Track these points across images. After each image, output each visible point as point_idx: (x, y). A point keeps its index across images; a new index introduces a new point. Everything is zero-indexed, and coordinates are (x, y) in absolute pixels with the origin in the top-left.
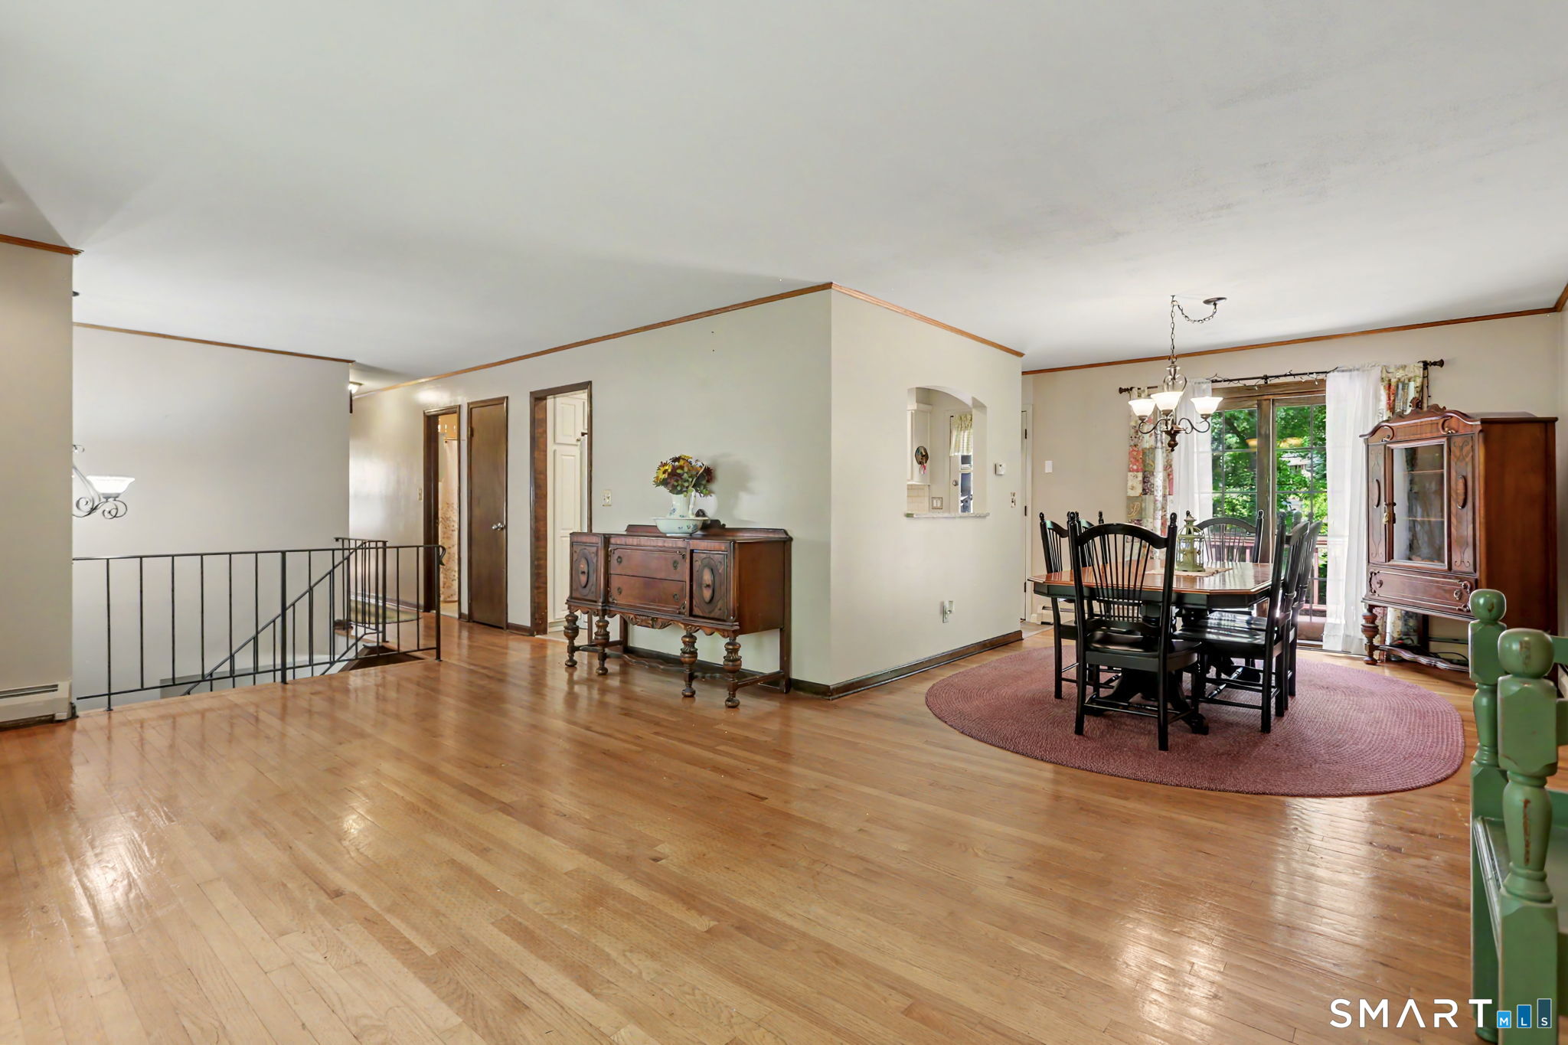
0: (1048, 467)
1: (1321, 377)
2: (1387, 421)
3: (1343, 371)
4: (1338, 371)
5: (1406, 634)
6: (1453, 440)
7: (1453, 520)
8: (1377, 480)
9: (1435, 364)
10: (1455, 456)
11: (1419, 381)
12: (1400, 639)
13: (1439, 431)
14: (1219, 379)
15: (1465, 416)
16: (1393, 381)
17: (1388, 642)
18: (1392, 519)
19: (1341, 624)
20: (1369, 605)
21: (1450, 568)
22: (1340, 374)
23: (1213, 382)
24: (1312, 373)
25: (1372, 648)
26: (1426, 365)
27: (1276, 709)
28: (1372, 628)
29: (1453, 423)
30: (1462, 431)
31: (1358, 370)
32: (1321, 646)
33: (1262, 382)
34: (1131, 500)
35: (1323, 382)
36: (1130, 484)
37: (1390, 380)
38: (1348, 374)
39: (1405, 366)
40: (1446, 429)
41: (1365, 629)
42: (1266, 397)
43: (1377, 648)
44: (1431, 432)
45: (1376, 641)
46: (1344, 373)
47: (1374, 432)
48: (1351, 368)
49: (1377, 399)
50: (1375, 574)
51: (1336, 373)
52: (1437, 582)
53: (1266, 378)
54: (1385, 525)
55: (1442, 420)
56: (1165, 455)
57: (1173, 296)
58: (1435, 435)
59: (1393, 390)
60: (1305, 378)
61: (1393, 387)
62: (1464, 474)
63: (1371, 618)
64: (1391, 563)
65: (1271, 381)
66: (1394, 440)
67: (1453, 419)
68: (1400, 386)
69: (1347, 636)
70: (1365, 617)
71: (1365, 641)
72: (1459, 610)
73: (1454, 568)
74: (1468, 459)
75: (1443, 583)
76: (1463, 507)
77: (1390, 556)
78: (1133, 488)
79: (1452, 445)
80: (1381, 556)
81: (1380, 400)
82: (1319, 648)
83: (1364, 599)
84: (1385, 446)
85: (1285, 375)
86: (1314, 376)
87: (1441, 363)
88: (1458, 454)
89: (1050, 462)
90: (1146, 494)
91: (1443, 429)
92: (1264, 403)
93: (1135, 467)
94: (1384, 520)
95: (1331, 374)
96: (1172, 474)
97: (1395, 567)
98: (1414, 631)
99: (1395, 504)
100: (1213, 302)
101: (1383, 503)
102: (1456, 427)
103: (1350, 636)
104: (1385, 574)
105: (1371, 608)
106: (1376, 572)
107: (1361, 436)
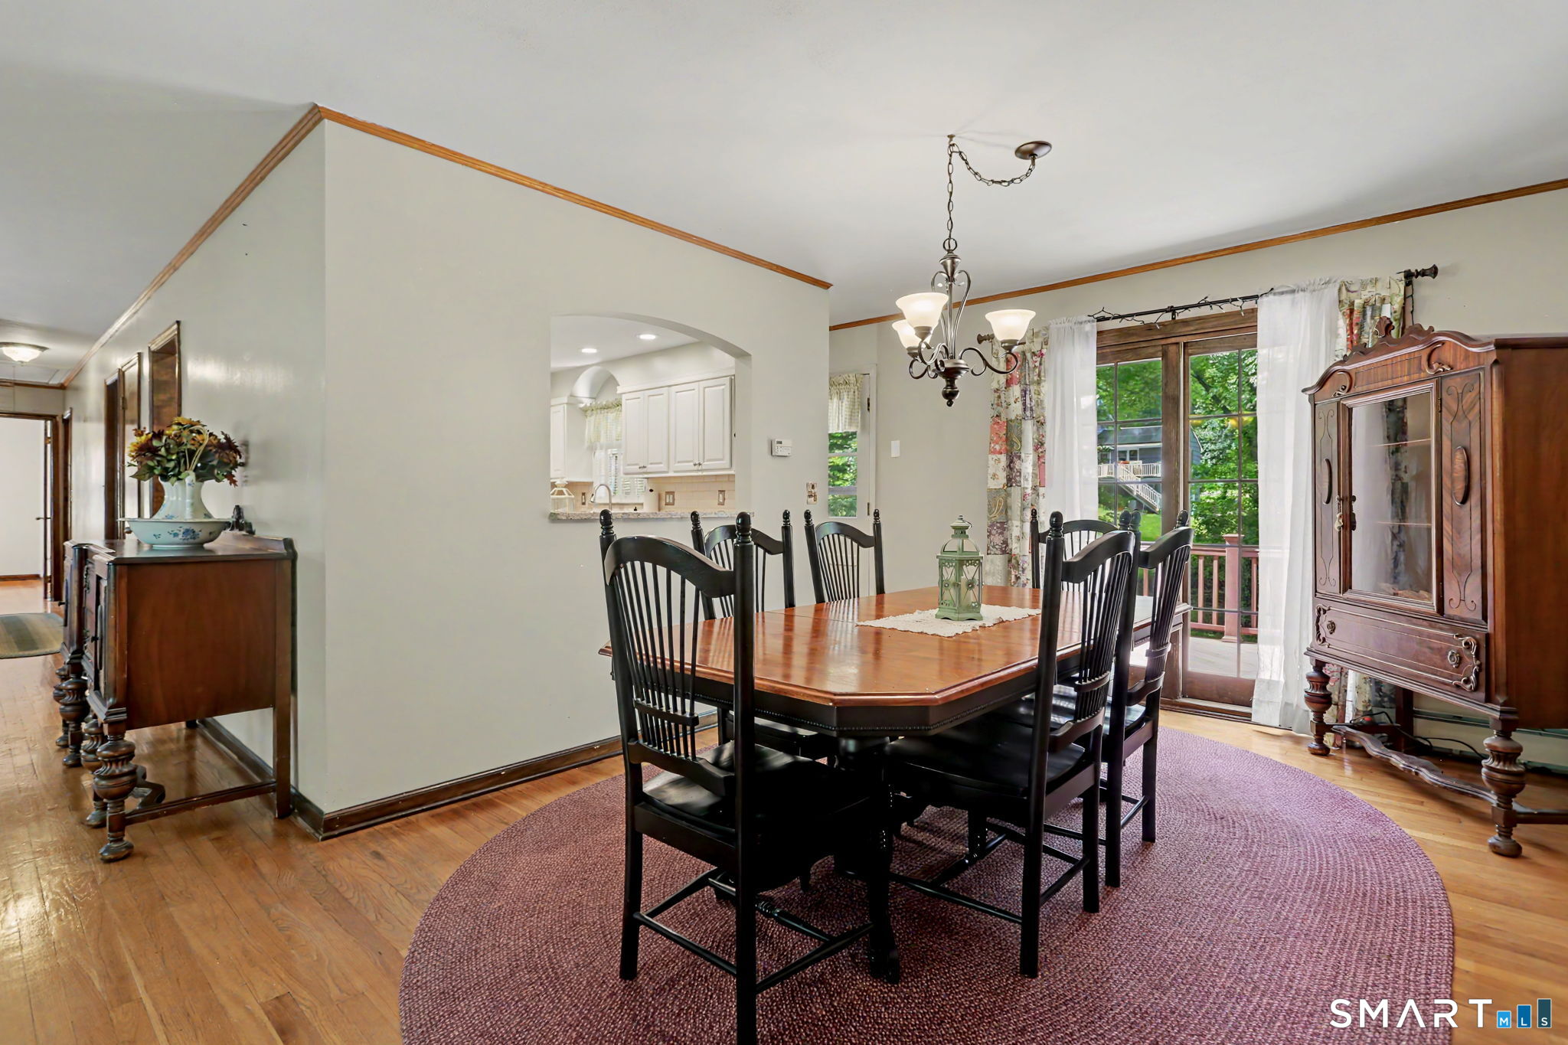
0: (895, 451)
1: (1249, 305)
2: (1342, 363)
3: (1282, 293)
4: (1275, 294)
5: (1379, 704)
6: (1446, 383)
7: (1447, 526)
8: (1328, 461)
9: (1423, 273)
10: (1449, 411)
11: (1398, 301)
12: (1370, 714)
13: (1420, 369)
14: (1107, 316)
15: (1467, 339)
16: (1358, 303)
17: (1349, 717)
18: (1349, 523)
19: (1278, 682)
20: (1317, 661)
21: (1441, 609)
22: (1277, 297)
23: (1099, 320)
24: (1235, 300)
25: (1321, 729)
26: (1409, 276)
27: (1107, 866)
28: (1321, 697)
29: (1447, 355)
30: (1461, 366)
31: (1303, 290)
32: (1249, 715)
33: (1167, 317)
34: (993, 494)
35: (1254, 311)
36: (991, 471)
37: (1352, 304)
38: (1289, 297)
39: (1377, 280)
40: (1435, 366)
41: (1310, 699)
42: (1173, 340)
43: (1329, 728)
44: (1409, 375)
45: (1329, 717)
46: (1285, 297)
47: (1322, 383)
48: (1293, 287)
49: (1333, 333)
50: (1325, 612)
51: (1271, 297)
52: (1420, 634)
53: (1172, 310)
54: (1340, 533)
55: (1428, 351)
56: (1035, 428)
57: (951, 137)
58: (1415, 377)
59: (1355, 317)
60: (1227, 308)
61: (1356, 315)
62: (1466, 444)
63: (1320, 678)
64: (1347, 595)
65: (1182, 315)
66: (1352, 392)
67: (1446, 346)
68: (1369, 313)
69: (1287, 704)
70: (1309, 678)
71: (1312, 716)
72: (1458, 686)
73: (1448, 611)
74: (1473, 415)
75: (1430, 636)
76: (1464, 502)
77: (1346, 584)
78: (994, 476)
79: (1444, 395)
80: (1332, 582)
81: (1337, 336)
82: (1247, 717)
83: (1308, 650)
84: (1338, 403)
85: (1199, 305)
86: (1240, 302)
87: (1434, 272)
88: (1454, 407)
89: (898, 442)
90: (1011, 486)
91: (1430, 366)
92: (1173, 349)
93: (997, 447)
94: (1337, 524)
95: (1264, 299)
96: (1043, 456)
97: (1355, 603)
98: (1391, 700)
99: (1354, 499)
100: (1028, 153)
101: (1335, 497)
102: (1451, 361)
103: (1292, 705)
104: (1338, 613)
105: (1319, 666)
106: (1326, 609)
107: (1304, 391)
